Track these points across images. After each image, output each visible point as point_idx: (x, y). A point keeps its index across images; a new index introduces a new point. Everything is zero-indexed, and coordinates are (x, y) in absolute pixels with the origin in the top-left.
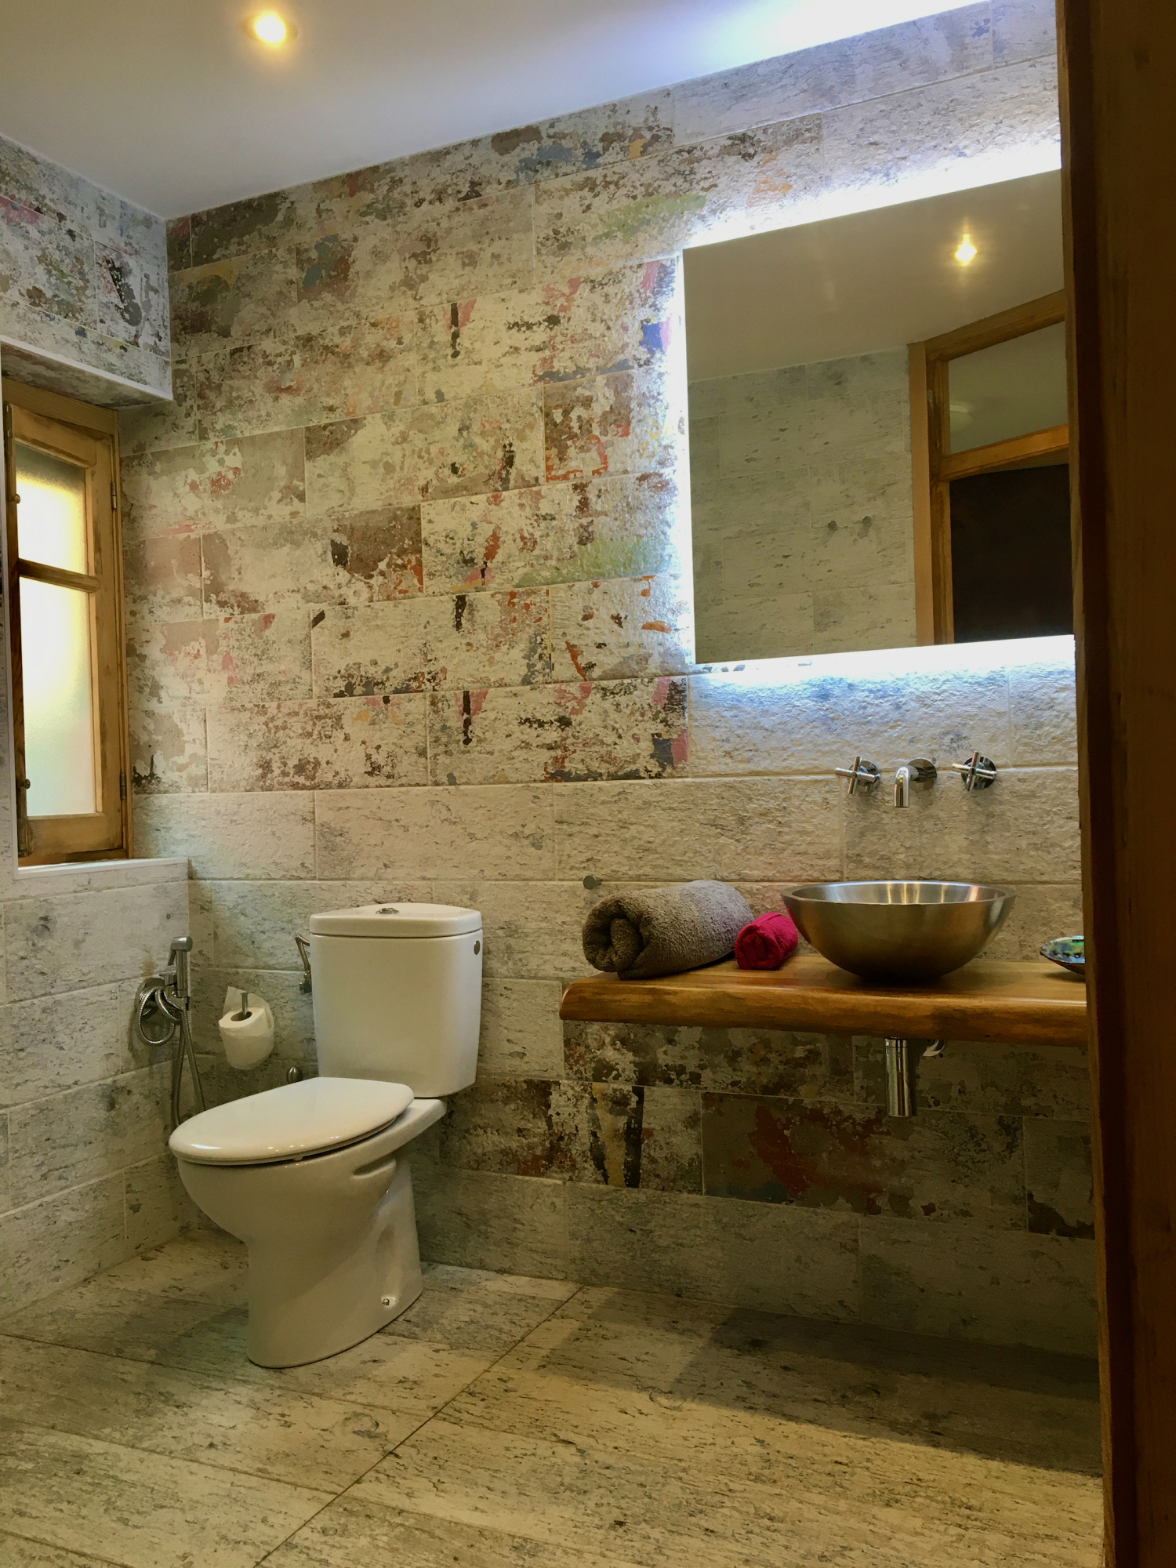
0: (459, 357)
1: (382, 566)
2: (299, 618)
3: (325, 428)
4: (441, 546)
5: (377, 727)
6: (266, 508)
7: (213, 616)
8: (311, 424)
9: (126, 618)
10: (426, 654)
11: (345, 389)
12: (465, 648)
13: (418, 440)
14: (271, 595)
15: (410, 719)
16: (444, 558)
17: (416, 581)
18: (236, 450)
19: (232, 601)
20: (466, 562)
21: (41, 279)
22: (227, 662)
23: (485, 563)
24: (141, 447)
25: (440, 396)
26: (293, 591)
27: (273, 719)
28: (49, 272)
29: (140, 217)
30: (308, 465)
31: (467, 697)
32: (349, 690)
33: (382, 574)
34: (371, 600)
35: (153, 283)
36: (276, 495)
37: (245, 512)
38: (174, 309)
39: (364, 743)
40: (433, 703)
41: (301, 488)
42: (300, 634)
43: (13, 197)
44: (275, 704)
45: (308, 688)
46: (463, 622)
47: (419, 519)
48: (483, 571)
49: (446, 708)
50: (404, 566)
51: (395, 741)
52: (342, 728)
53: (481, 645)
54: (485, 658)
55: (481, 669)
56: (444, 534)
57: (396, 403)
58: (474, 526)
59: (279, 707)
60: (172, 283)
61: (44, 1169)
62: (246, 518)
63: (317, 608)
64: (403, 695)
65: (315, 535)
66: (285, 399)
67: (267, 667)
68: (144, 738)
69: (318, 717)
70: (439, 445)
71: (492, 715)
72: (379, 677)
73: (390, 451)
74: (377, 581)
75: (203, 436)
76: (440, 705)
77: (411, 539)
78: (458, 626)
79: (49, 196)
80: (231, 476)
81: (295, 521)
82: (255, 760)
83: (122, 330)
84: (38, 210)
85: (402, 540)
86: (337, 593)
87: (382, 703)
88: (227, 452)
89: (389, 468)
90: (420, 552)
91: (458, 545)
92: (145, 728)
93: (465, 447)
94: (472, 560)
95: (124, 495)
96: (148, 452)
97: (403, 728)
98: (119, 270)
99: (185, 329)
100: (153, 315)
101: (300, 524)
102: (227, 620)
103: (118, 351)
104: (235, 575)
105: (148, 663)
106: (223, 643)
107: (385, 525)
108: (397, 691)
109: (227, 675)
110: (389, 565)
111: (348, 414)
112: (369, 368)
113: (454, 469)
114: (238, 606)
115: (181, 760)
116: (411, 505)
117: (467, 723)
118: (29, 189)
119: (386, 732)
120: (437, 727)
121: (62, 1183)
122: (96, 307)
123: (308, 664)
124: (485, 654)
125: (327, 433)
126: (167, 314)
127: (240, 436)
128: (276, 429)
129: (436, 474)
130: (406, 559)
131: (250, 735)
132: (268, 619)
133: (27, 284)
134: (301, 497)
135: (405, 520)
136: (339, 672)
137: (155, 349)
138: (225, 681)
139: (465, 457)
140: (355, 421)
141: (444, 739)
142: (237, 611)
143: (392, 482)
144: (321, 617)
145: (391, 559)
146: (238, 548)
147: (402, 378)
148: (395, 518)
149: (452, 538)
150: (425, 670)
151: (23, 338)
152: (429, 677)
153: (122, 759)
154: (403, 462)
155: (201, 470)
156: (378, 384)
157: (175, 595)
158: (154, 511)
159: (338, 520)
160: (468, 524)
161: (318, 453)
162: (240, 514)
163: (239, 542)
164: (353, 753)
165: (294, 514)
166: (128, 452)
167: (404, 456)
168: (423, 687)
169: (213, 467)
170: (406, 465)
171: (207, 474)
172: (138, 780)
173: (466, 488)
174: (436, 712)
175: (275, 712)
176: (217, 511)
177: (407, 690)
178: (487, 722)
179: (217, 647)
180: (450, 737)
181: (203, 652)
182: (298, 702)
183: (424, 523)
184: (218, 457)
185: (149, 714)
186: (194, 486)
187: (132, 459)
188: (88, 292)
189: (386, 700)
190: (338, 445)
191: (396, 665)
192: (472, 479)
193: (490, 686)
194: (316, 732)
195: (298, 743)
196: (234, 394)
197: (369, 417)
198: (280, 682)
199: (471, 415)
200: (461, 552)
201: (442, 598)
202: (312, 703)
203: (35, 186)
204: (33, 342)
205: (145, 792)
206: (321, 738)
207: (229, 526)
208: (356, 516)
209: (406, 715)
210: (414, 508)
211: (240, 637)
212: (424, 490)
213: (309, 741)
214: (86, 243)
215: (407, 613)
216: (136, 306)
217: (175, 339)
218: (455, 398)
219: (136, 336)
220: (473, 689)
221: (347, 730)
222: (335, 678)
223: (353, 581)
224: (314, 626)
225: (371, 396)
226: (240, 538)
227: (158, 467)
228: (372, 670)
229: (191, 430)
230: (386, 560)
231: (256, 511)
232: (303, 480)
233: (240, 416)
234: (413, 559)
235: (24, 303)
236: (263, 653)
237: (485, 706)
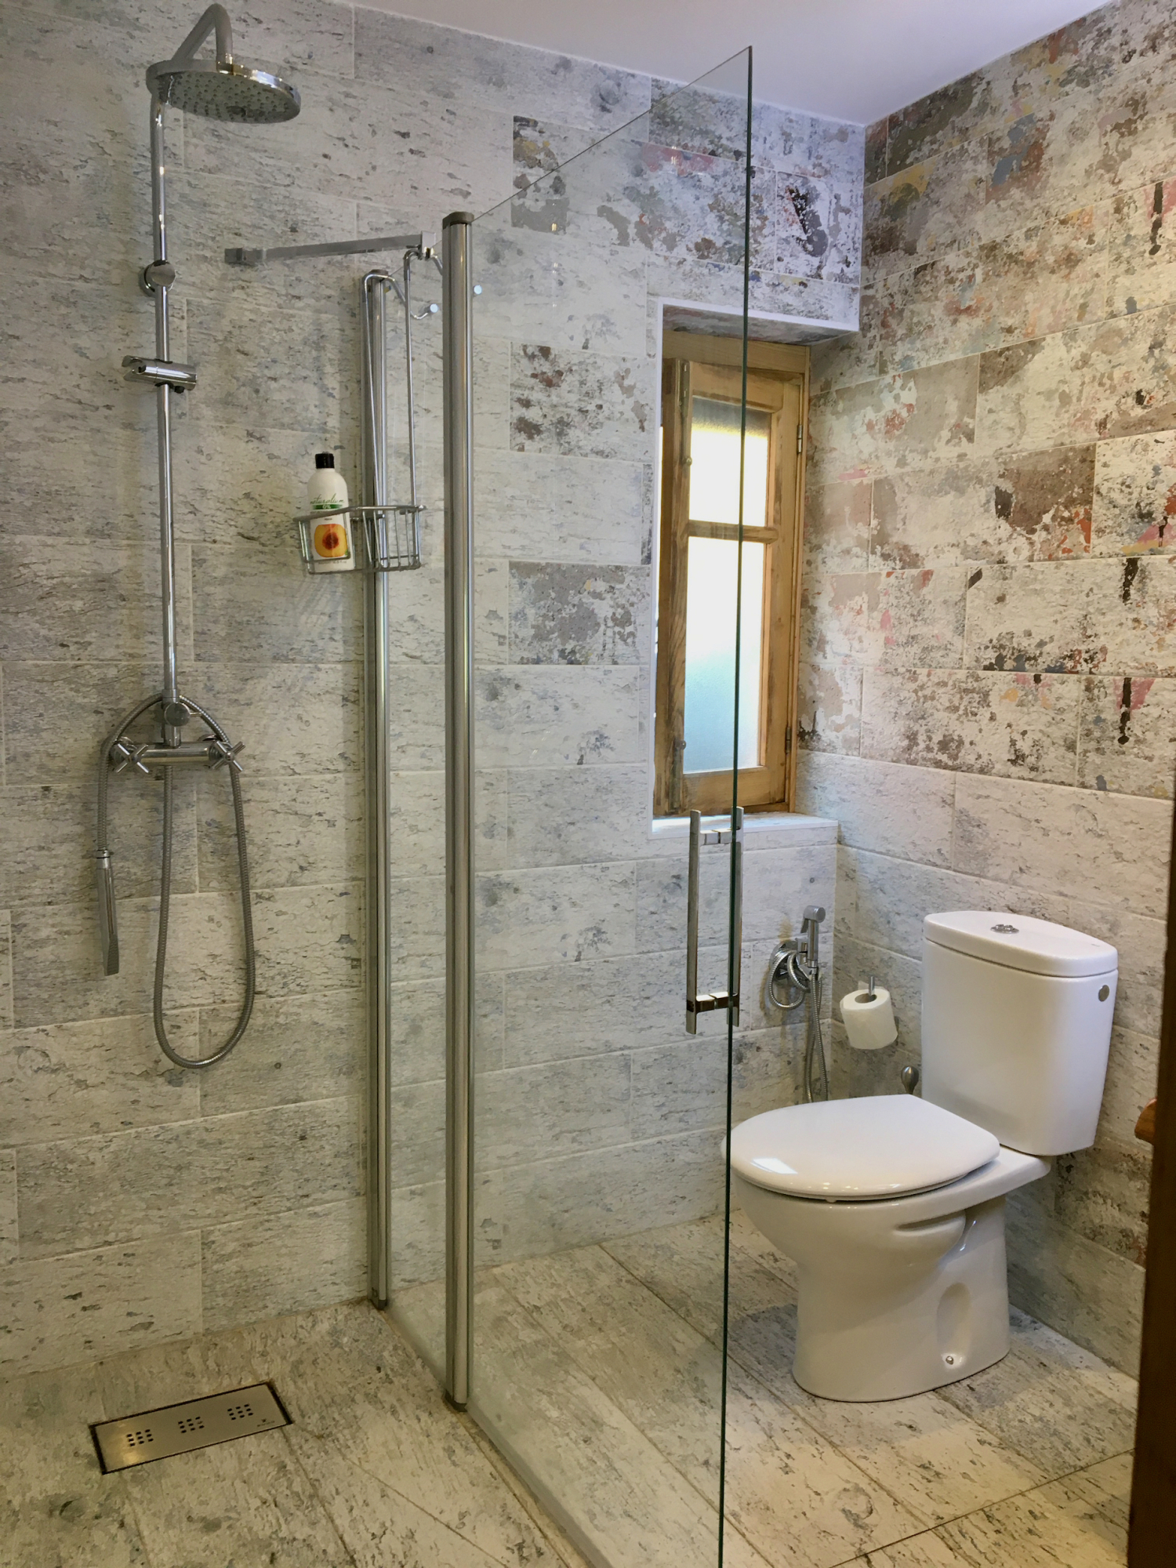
0: (1159, 253)
1: (1047, 518)
2: (957, 576)
3: (1000, 354)
4: (1115, 495)
5: (1025, 709)
6: (934, 450)
7: (877, 570)
8: (987, 350)
9: (802, 568)
10: (1085, 629)
11: (1026, 304)
12: (1130, 623)
13: (1100, 363)
14: (932, 549)
15: (1061, 704)
16: (1117, 511)
17: (1082, 539)
18: (912, 384)
19: (895, 554)
20: (1142, 516)
21: (713, 229)
22: (884, 622)
23: (1165, 518)
24: (827, 385)
25: (1131, 306)
26: (953, 545)
27: (922, 687)
28: (721, 219)
29: (834, 131)
30: (980, 398)
31: (1127, 685)
32: (998, 664)
33: (1046, 528)
34: (1031, 559)
35: (844, 203)
36: (945, 434)
37: (915, 454)
38: (867, 227)
39: (1009, 725)
40: (1088, 689)
41: (971, 426)
42: (955, 595)
43: (685, 147)
44: (925, 671)
45: (958, 656)
46: (1132, 591)
47: (1092, 462)
48: (1161, 528)
49: (1102, 696)
50: (1070, 520)
51: (1043, 728)
52: (988, 706)
53: (1151, 623)
54: (1154, 640)
55: (1148, 653)
56: (1120, 480)
57: (1080, 318)
58: (1156, 470)
59: (929, 675)
60: (867, 199)
61: (665, 1110)
62: (915, 461)
63: (974, 565)
64: (1055, 675)
65: (980, 481)
66: (964, 322)
67: (921, 630)
68: (810, 694)
69: (966, 691)
70: (1124, 368)
71: (1155, 712)
72: (1032, 651)
73: (1068, 378)
74: (1039, 536)
75: (883, 371)
76: (1096, 691)
77: (1082, 487)
78: (1126, 596)
79: (726, 134)
80: (904, 413)
81: (962, 465)
82: (903, 730)
83: (803, 264)
84: (713, 153)
85: (1071, 488)
86: (996, 549)
87: (1032, 682)
88: (903, 387)
89: (1065, 399)
90: (1090, 503)
91: (1135, 495)
92: (811, 683)
93: (1156, 369)
94: (1150, 514)
95: (810, 437)
96: (834, 388)
97: (1052, 714)
98: (804, 197)
99: (874, 249)
100: (842, 238)
101: (966, 468)
102: (889, 574)
103: (797, 288)
104: (900, 525)
105: (818, 615)
106: (883, 599)
107: (1054, 470)
108: (1049, 670)
109: (884, 635)
110: (1054, 518)
111: (1026, 335)
112: (1054, 277)
113: (1140, 398)
114: (900, 560)
115: (839, 720)
116: (1086, 444)
117: (1125, 717)
118: (704, 133)
119: (1034, 716)
120: (1090, 718)
121: (682, 1125)
122: (774, 246)
123: (960, 630)
124: (1154, 634)
125: (1003, 359)
126: (860, 234)
127: (916, 367)
128: (952, 357)
129: (1118, 404)
130: (1074, 511)
131: (900, 702)
132: (927, 576)
133: (696, 236)
134: (970, 438)
135: (1077, 462)
136: (991, 641)
137: (841, 278)
138: (882, 642)
139: (1154, 382)
140: (1032, 343)
141: (1097, 734)
142: (899, 565)
143: (1067, 415)
144: (977, 576)
145: (1057, 510)
146: (905, 495)
147: (1089, 286)
148: (1066, 460)
149: (1129, 487)
150: (1083, 648)
151: (686, 297)
152: (1086, 656)
153: (788, 711)
154: (1081, 392)
155: (878, 408)
156: (1062, 295)
157: (845, 546)
158: (834, 454)
159: (1005, 463)
160: (1149, 468)
161: (992, 384)
162: (909, 457)
163: (907, 489)
164: (997, 736)
165: (961, 457)
166: (816, 391)
167: (1083, 383)
168: (1079, 668)
169: (889, 404)
170: (1085, 395)
171: (882, 413)
172: (802, 735)
173: (1151, 423)
174: (1091, 700)
175: (925, 679)
176: (889, 454)
177: (1060, 669)
178: (1148, 720)
179: (877, 604)
180: (1103, 732)
181: (865, 607)
182: (948, 671)
183: (1098, 465)
184: (894, 392)
185: (815, 668)
186: (870, 426)
187: (819, 398)
188: (765, 231)
189: (1037, 679)
190: (1013, 373)
191: (1052, 639)
192: (1158, 411)
193: (1156, 675)
194: (962, 708)
195: (942, 716)
196: (915, 320)
197: (1049, 338)
198: (933, 647)
199: (1167, 328)
200: (1138, 504)
201: (1110, 560)
202: (961, 674)
203: (712, 128)
204: (698, 297)
205: (807, 747)
206: (967, 715)
207: (899, 470)
208: (1025, 458)
209: (1058, 699)
210: (1088, 449)
211: (899, 595)
212: (1102, 425)
213: (955, 716)
214: (767, 176)
215: (1068, 577)
216: (822, 235)
217: (866, 262)
218: (1149, 307)
219: (819, 268)
220: (1137, 678)
221: (994, 708)
222: (987, 647)
223: (1015, 535)
224: (970, 586)
225: (1053, 311)
226: (907, 484)
227: (840, 406)
228: (1025, 642)
229: (872, 363)
230: (1052, 512)
231: (925, 452)
232: (973, 417)
233: (918, 344)
234: (1082, 511)
235: (691, 258)
236: (919, 614)
237: (1148, 698)
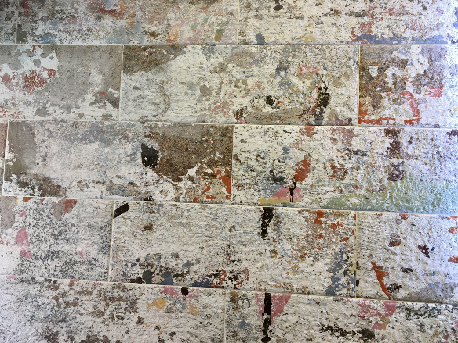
0: (281, 11)
1: (192, 172)
2: (102, 206)
3: (145, 49)
4: (252, 163)
5: (173, 315)
6: (78, 107)
7: (12, 194)
8: (131, 44)
10: (229, 255)
11: (168, 20)
12: (268, 253)
13: (236, 72)
14: (75, 183)
15: (209, 311)
16: (254, 174)
17: (224, 190)
18: (54, 55)
19: (34, 182)
20: (275, 180)
22: (21, 238)
23: (295, 183)
25: (260, 39)
26: (98, 182)
27: (63, 295)
30: (125, 78)
31: (268, 299)
32: (148, 278)
33: (191, 179)
34: (177, 200)
36: (90, 97)
37: (57, 108)
39: (158, 328)
40: (233, 300)
41: (116, 96)
42: (101, 221)
44: (67, 281)
45: (103, 271)
46: (269, 231)
47: (231, 137)
48: (292, 191)
49: (246, 306)
50: (213, 176)
51: (191, 330)
52: (136, 311)
53: (286, 254)
54: (289, 267)
55: (285, 275)
56: (255, 153)
57: (218, 38)
58: (286, 150)
59: (71, 285)
62: (57, 113)
63: (122, 200)
64: (202, 289)
65: (126, 137)
66: (108, 20)
67: (63, 247)
69: (112, 299)
70: (256, 79)
71: (293, 319)
72: (179, 269)
73: (208, 77)
74: (185, 184)
75: (21, 38)
76: (240, 302)
77: (223, 153)
78: (264, 233)
80: (45, 75)
81: (106, 123)
82: (40, 331)
85: (213, 152)
86: (143, 190)
87: (180, 293)
88: (44, 55)
89: (205, 91)
90: (230, 165)
91: (269, 164)
93: (282, 84)
94: (281, 179)
97: (199, 319)
101: (112, 126)
102: (26, 199)
104: (40, 161)
106: (19, 220)
107: (198, 138)
108: (196, 284)
109: (20, 249)
110: (198, 172)
111: (169, 41)
112: (193, 7)
113: (269, 101)
114: (39, 189)
116: (225, 125)
117: (267, 323)
119: (183, 321)
120: (235, 323)
123: (105, 249)
124: (289, 262)
125: (146, 54)
127: (58, 43)
128: (97, 43)
129: (252, 102)
130: (216, 170)
131: (38, 307)
132: (69, 204)
134: (115, 103)
135: (217, 136)
136: (138, 260)
138: (17, 254)
139: (281, 92)
140: (175, 48)
141: (242, 335)
142: (37, 192)
143: (207, 103)
144: (125, 208)
145: (201, 167)
146: (46, 138)
147: (224, 19)
148: (208, 133)
149: (263, 158)
150: (227, 269)
152: (231, 275)
154: (220, 88)
155: (16, 66)
156: (200, 20)
159: (150, 127)
160: (280, 148)
161: (136, 69)
162: (51, 110)
163: (47, 133)
164: (145, 337)
165: (106, 117)
167: (221, 83)
168: (224, 284)
169: (28, 65)
170: (223, 91)
171: (21, 71)
173: (280, 118)
174: (236, 309)
175: (67, 288)
176: (27, 103)
177: (208, 284)
178: (288, 325)
179: (12, 222)
180: (248, 333)
182: (92, 282)
183: (235, 141)
184: (33, 58)
186: (6, 79)
189: (185, 291)
190: (157, 65)
191: (198, 261)
192: (286, 112)
193: (293, 292)
194: (108, 312)
195: (88, 320)
196: (57, 8)
197: (190, 47)
198: (76, 262)
199: (290, 59)
200: (271, 171)
201: (249, 207)
202: (108, 285)
206: (113, 319)
207: (38, 118)
208: (169, 127)
209: (204, 308)
210: (227, 128)
211: (38, 216)
212: (239, 114)
213: (100, 320)
215: (212, 216)
218: (274, 43)
220: (276, 293)
221: (142, 313)
222: (134, 265)
223: (161, 181)
224: (116, 216)
225: (193, 28)
226: (48, 130)
228: (172, 263)
229: (10, 31)
230: (196, 168)
231: (68, 108)
232: (118, 89)
233: (61, 27)
234: (223, 170)
236: (60, 233)
237: (286, 309)
